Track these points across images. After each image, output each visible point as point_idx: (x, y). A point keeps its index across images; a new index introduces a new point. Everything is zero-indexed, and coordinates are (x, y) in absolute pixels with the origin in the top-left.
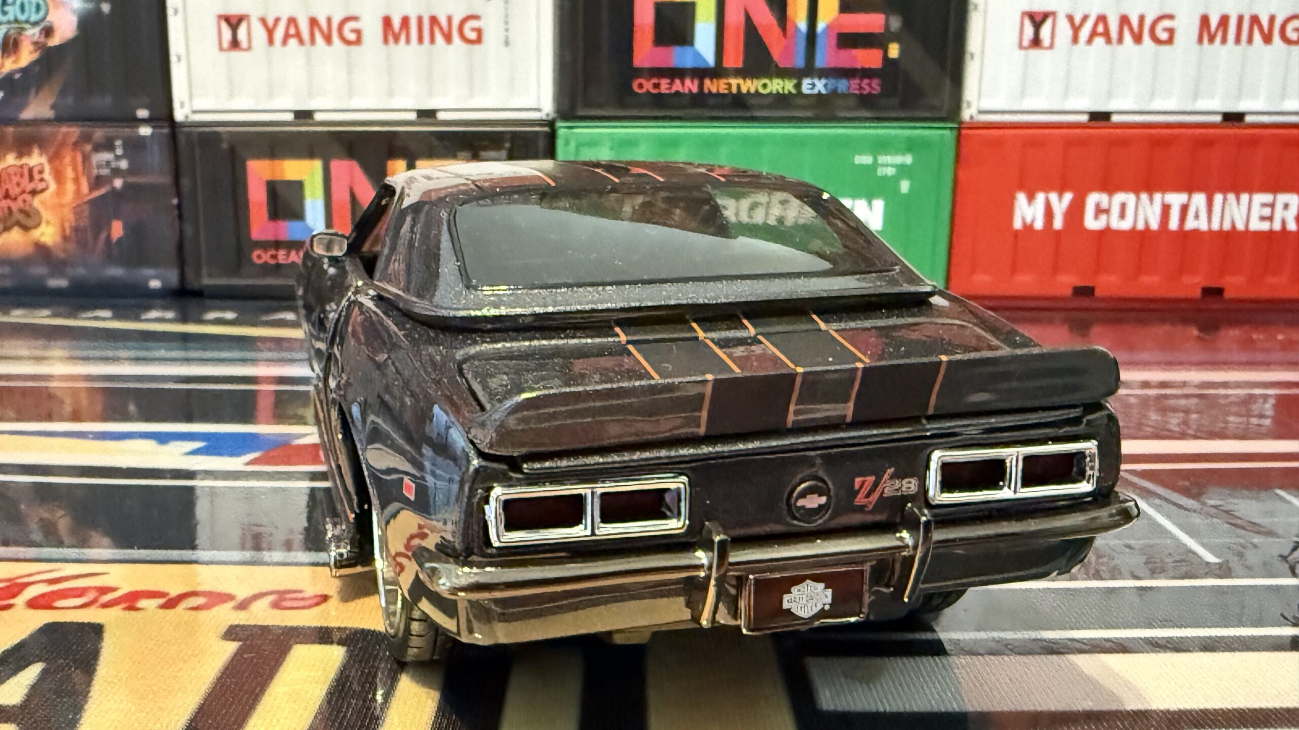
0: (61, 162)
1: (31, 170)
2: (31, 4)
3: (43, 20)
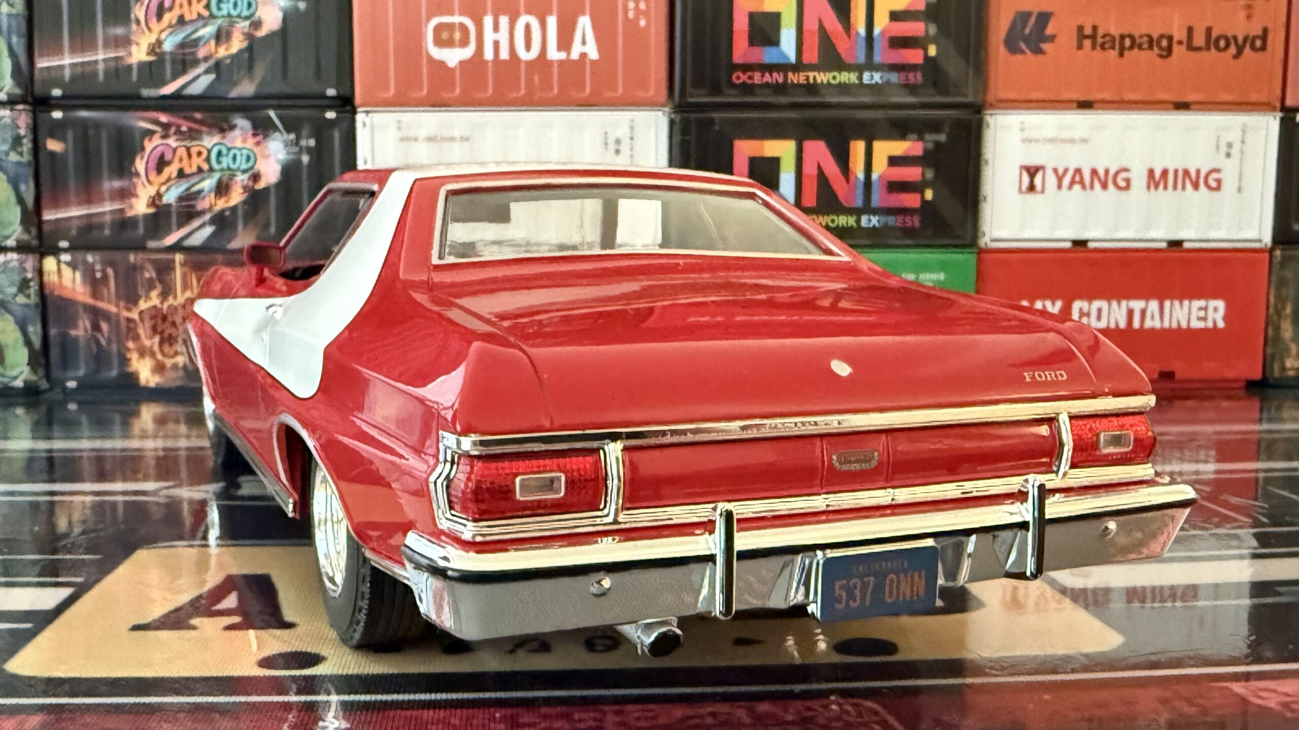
2: (242, 155)
3: (252, 168)
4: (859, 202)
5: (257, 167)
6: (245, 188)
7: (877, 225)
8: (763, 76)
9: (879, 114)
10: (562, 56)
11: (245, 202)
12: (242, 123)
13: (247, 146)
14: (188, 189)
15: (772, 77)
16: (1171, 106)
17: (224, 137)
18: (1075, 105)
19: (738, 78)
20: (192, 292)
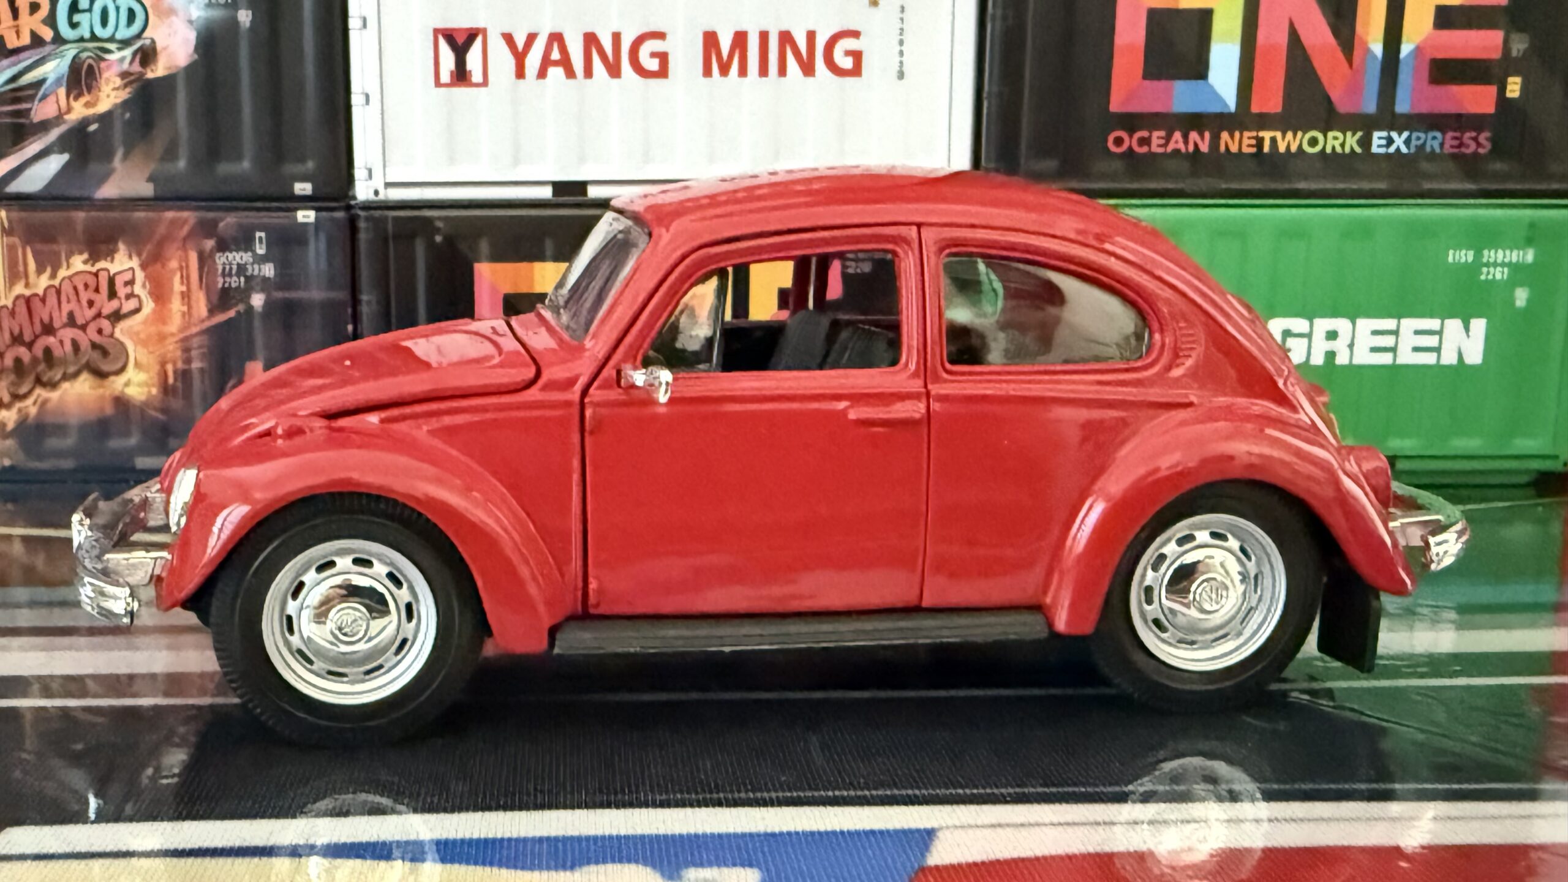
0: (163, 265)
1: (111, 281)
2: (118, 9)
3: (139, 36)
4: (1370, 105)
5: (149, 33)
6: (124, 75)
7: (1404, 150)
11: (125, 104)
14: (14, 79)
20: (27, 285)
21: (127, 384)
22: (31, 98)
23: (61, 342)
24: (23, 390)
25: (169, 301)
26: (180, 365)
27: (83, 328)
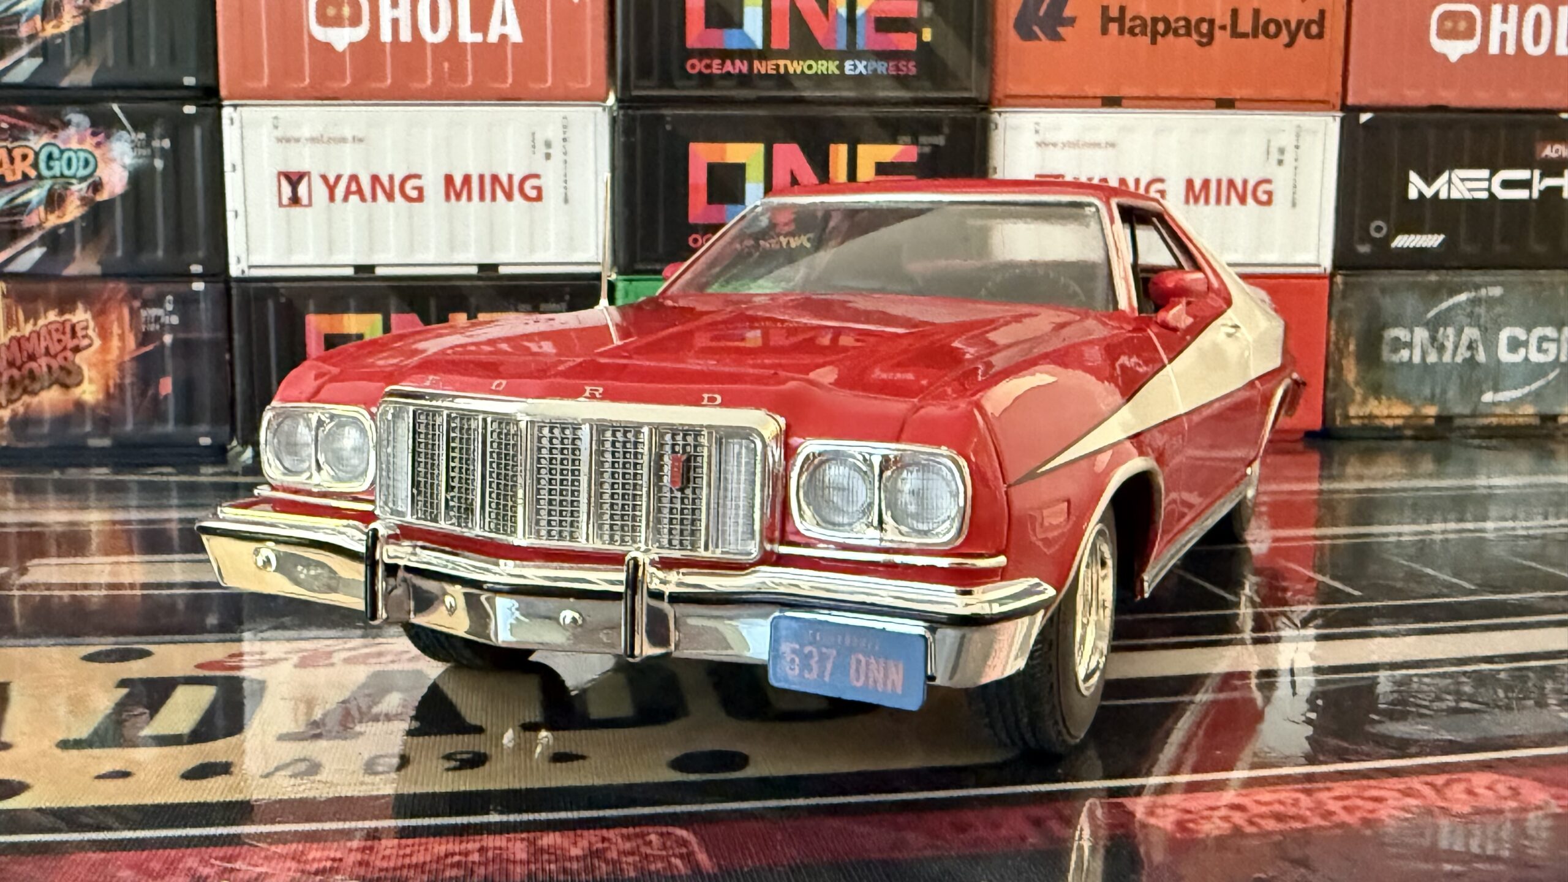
0: (107, 317)
1: (73, 328)
2: (78, 159)
3: (91, 175)
5: (97, 173)
6: (82, 199)
8: (723, 64)
9: (863, 112)
10: (478, 38)
12: (78, 118)
13: (84, 147)
14: (11, 201)
15: (733, 64)
16: (1213, 104)
17: (55, 137)
18: (1099, 102)
19: (693, 66)
20: (18, 330)
21: (84, 392)
22: (22, 213)
23: (40, 366)
24: (15, 396)
25: (111, 340)
26: (118, 381)
27: (55, 356)
